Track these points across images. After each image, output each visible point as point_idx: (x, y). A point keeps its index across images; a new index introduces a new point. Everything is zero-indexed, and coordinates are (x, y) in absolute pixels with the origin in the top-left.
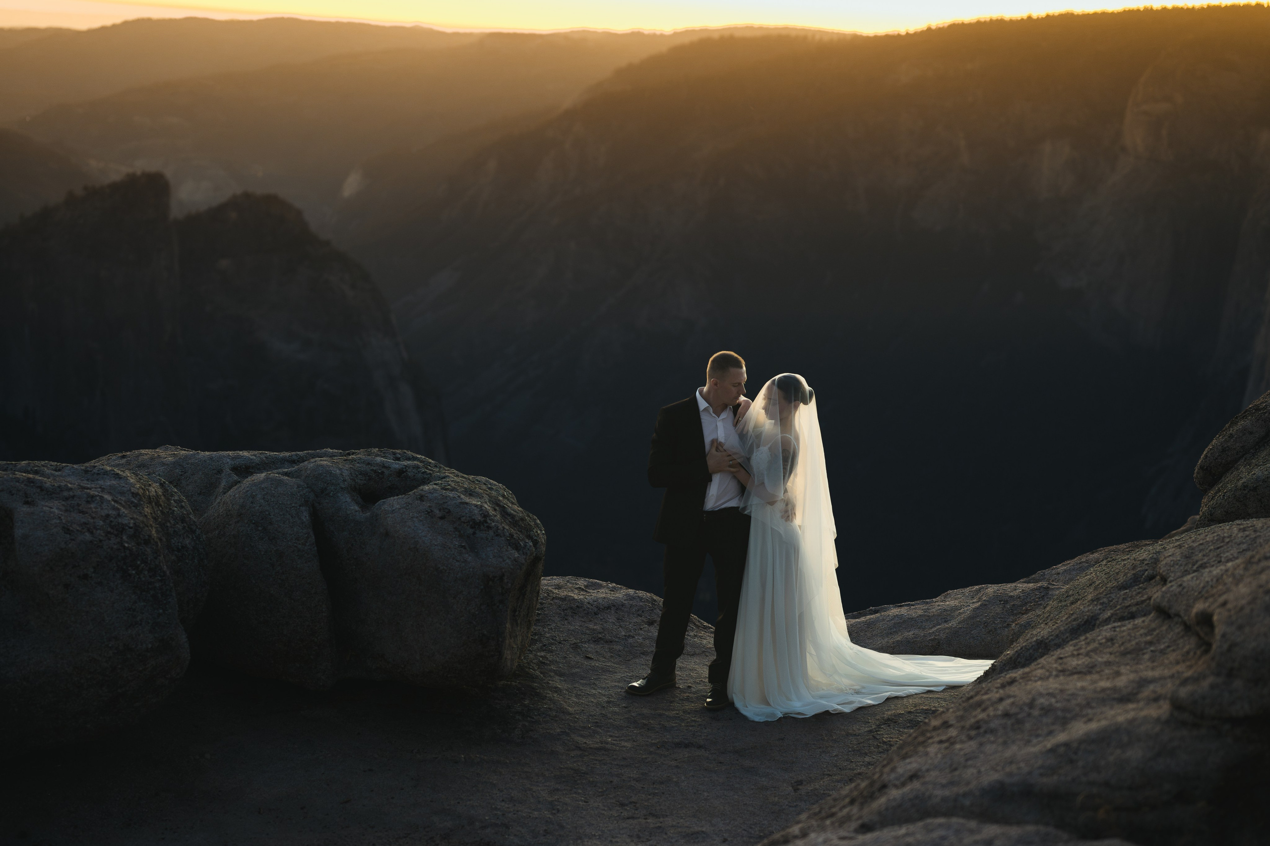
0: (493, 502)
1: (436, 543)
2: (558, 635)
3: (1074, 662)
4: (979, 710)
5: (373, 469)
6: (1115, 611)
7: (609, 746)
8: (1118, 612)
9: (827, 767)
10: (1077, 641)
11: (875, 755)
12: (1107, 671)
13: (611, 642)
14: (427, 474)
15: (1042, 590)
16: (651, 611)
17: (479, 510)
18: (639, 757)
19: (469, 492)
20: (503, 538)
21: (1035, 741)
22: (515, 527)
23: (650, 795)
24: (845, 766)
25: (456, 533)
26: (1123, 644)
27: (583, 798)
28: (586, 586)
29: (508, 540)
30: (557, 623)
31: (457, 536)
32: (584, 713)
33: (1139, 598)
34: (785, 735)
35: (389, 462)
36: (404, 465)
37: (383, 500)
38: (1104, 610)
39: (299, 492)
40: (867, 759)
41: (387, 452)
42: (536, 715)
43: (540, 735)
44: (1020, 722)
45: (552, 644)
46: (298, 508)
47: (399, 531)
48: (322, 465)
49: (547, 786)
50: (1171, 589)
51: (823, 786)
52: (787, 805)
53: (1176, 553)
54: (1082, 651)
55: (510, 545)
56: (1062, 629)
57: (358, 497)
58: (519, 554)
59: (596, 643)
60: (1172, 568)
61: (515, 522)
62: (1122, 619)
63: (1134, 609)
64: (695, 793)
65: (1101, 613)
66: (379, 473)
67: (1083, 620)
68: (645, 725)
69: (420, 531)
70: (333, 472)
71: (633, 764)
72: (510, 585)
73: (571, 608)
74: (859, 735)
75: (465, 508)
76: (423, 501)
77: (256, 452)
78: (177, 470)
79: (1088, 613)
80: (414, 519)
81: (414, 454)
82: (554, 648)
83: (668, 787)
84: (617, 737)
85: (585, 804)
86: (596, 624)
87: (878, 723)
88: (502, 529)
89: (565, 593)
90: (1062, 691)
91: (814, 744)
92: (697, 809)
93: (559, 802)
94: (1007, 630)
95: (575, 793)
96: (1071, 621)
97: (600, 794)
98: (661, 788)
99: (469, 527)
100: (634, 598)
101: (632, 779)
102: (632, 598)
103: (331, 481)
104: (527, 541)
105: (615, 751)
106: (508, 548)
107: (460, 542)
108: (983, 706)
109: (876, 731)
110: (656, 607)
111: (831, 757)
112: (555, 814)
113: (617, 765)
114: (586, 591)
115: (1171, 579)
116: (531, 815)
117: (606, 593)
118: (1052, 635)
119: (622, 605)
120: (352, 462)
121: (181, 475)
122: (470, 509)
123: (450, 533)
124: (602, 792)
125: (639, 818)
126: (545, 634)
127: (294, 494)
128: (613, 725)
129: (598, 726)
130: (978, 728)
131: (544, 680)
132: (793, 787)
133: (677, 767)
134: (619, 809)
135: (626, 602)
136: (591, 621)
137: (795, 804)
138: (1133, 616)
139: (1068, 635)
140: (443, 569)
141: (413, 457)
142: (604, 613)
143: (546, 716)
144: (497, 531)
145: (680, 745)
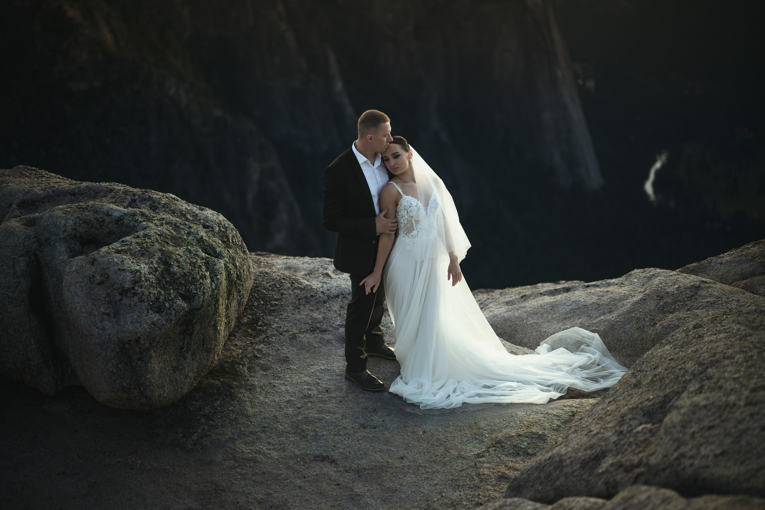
0: (161, 260)
1: (84, 310)
2: (284, 325)
5: (97, 218)
7: (259, 457)
15: (693, 289)
17: (132, 276)
18: (276, 472)
20: (146, 303)
22: (170, 286)
25: (107, 299)
29: (150, 305)
30: (288, 313)
31: (106, 302)
32: (261, 415)
36: (124, 213)
39: (24, 243)
45: (274, 335)
46: (18, 258)
55: (151, 309)
57: (76, 244)
58: (161, 316)
59: (313, 332)
61: (173, 281)
66: (100, 220)
69: (76, 298)
70: (59, 222)
72: (148, 344)
73: (306, 297)
75: (120, 275)
76: (93, 265)
84: (273, 445)
86: (320, 313)
88: (148, 294)
94: (652, 328)
99: (118, 293)
103: (54, 231)
106: (148, 312)
107: (107, 308)
109: (482, 456)
122: (124, 276)
123: (102, 299)
126: (273, 324)
127: (18, 246)
128: (277, 430)
131: (247, 377)
136: (318, 309)
140: (87, 334)
141: (148, 198)
142: (332, 302)
143: (227, 418)
144: (142, 297)
145: (318, 459)
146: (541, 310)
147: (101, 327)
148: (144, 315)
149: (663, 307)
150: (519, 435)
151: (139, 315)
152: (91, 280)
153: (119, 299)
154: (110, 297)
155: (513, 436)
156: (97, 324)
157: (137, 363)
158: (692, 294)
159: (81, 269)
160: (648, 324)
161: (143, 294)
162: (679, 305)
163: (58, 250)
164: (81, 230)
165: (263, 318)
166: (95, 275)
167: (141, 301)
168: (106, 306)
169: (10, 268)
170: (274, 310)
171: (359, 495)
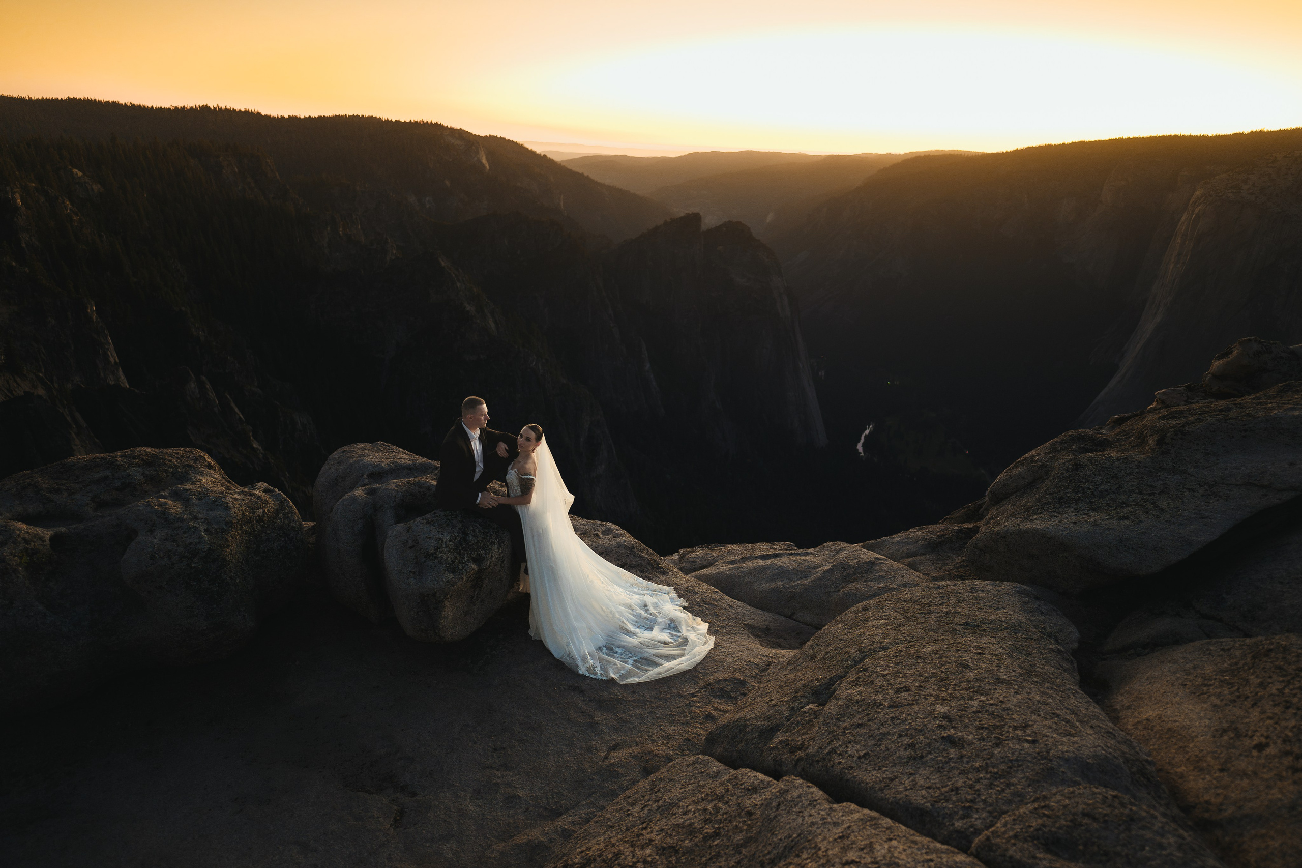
1: (396, 568)
5: (420, 491)
15: (870, 562)
25: (414, 560)
29: (447, 566)
48: (388, 489)
57: (398, 512)
66: (423, 493)
69: (394, 557)
80: (397, 546)
94: (836, 593)
107: (413, 568)
123: (411, 560)
127: (360, 508)
147: (408, 583)
148: (442, 574)
149: (846, 576)
151: (437, 574)
152: (405, 543)
153: (424, 561)
154: (417, 559)
155: (721, 680)
156: (405, 579)
157: (433, 611)
158: (868, 567)
159: (399, 534)
160: (833, 589)
161: (442, 558)
162: (857, 576)
163: (387, 516)
164: (407, 500)
166: (409, 540)
167: (440, 564)
168: (413, 565)
169: (350, 528)
171: (597, 723)
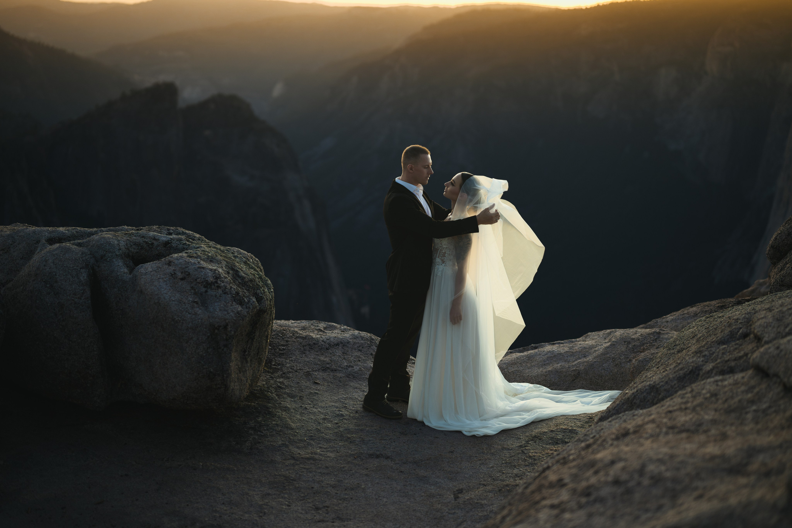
0: (228, 267)
1: (173, 299)
2: (296, 365)
3: (683, 419)
4: (591, 472)
5: (145, 241)
6: (716, 364)
7: (317, 457)
8: (719, 365)
9: (483, 477)
10: (684, 392)
11: (522, 468)
12: (713, 432)
13: (336, 370)
14: (186, 245)
15: (655, 334)
16: (368, 347)
17: (212, 273)
18: (338, 467)
19: (210, 259)
20: (230, 296)
21: (644, 517)
22: (243, 286)
23: (340, 500)
24: (498, 477)
25: (192, 291)
26: (726, 400)
27: (287, 503)
28: (325, 328)
29: (233, 297)
30: (296, 356)
31: (192, 293)
32: (303, 428)
33: (736, 354)
34: (455, 449)
35: (159, 235)
36: (170, 238)
37: (141, 265)
38: (706, 362)
39: (82, 258)
40: (516, 471)
41: (163, 228)
42: (265, 430)
43: (265, 447)
44: (629, 492)
45: (290, 372)
46: (79, 270)
47: (148, 289)
48: (104, 238)
49: (261, 491)
50: (769, 351)
51: (477, 495)
52: (447, 512)
53: (768, 316)
54: (689, 405)
55: (234, 301)
56: (671, 376)
57: (130, 262)
58: (242, 308)
59: (324, 371)
60: (766, 330)
61: (244, 283)
62: (722, 373)
63: (733, 364)
64: (376, 499)
65: (704, 365)
66: (149, 244)
67: (688, 369)
68: (349, 438)
69: (163, 290)
70: (111, 242)
71: (333, 472)
72: (233, 332)
73: (309, 345)
74: (511, 449)
75: (201, 271)
76: (170, 266)
77: (70, 228)
78: (9, 240)
79: (692, 364)
80: (160, 280)
81: (184, 230)
82: (291, 375)
83: (356, 493)
84: (325, 448)
85: (287, 507)
86: (326, 357)
87: (527, 439)
88: (229, 288)
89: (307, 333)
90: (672, 457)
91: (476, 456)
92: (376, 514)
93: (267, 505)
94: (629, 364)
95: (282, 497)
96: (678, 370)
97: (301, 499)
98: (351, 494)
99: (202, 286)
100: (357, 337)
101: (329, 486)
102: (355, 337)
103: (109, 249)
104: (251, 298)
105: (321, 460)
106: (232, 303)
107: (194, 298)
108: (595, 468)
109: (525, 447)
110: (373, 344)
111: (488, 468)
112: (261, 517)
113: (320, 472)
114: (324, 332)
115: (766, 339)
116: (242, 517)
117: (338, 333)
118: (662, 382)
119: (348, 343)
120: (130, 235)
121: (11, 244)
122: (205, 272)
123: (187, 291)
124: (303, 496)
125: (327, 521)
126: (286, 364)
127: (77, 260)
128: (324, 438)
129: (312, 439)
130: (588, 495)
131: (278, 401)
132: (454, 495)
133: (367, 475)
134: (314, 512)
135: (351, 340)
136: (323, 354)
137: (453, 511)
138: (731, 371)
139: (675, 382)
140: (178, 320)
141: (182, 233)
142: (334, 349)
143: (273, 430)
144: (225, 290)
145: (372, 456)
146: (518, 361)
147: (193, 313)
148: (230, 305)
149: (633, 349)
150: (552, 431)
151: (225, 304)
152: (173, 276)
153: (204, 291)
154: (195, 290)
156: (188, 310)
157: (223, 350)
158: (656, 338)
159: (158, 269)
160: (624, 361)
161: (225, 288)
162: (646, 346)
163: (117, 265)
164: (132, 250)
165: (275, 359)
166: (176, 272)
168: (193, 296)
169: (75, 277)
170: (283, 354)
